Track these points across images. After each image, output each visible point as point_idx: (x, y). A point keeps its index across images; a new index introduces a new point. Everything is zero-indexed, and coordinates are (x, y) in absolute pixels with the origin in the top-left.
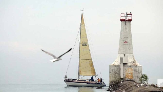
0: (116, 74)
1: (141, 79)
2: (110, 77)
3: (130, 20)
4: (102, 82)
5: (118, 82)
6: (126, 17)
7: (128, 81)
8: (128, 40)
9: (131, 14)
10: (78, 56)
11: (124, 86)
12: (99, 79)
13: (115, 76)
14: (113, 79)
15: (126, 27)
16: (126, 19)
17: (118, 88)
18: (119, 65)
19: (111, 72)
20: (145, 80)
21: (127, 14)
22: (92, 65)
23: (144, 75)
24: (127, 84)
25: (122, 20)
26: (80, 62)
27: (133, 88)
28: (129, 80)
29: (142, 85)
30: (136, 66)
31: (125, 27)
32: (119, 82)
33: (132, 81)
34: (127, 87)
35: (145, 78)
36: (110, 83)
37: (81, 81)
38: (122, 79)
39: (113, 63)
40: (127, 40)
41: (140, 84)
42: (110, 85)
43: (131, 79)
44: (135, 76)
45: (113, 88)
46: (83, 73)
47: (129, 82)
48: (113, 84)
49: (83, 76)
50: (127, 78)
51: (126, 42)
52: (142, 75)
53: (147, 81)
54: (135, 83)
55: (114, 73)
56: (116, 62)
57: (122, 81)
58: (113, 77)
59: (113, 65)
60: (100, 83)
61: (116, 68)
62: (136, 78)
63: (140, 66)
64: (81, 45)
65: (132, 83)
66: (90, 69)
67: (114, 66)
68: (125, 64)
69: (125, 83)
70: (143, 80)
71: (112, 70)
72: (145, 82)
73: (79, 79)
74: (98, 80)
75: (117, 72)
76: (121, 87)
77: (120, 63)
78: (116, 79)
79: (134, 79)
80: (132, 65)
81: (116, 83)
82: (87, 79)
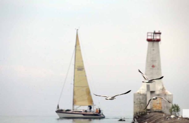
0: (142, 105)
1: (171, 110)
2: (134, 107)
3: (158, 40)
4: (101, 113)
5: (143, 113)
6: (154, 36)
7: (155, 112)
8: (156, 64)
9: (160, 33)
10: (73, 83)
11: (151, 118)
12: (97, 109)
13: (141, 107)
14: (138, 110)
15: (154, 48)
16: (154, 38)
17: (144, 121)
18: (145, 93)
19: (136, 101)
20: (176, 111)
21: (155, 33)
22: (89, 93)
23: (175, 105)
24: (155, 116)
25: (149, 40)
26: (75, 90)
27: (163, 121)
28: (157, 111)
29: (172, 116)
30: (165, 95)
31: (152, 49)
32: (145, 114)
33: (161, 112)
34: (155, 119)
35: (176, 108)
36: (135, 114)
37: (76, 112)
38: (149, 110)
39: (138, 91)
40: (154, 64)
41: (170, 115)
42: (135, 117)
43: (160, 110)
44: (164, 107)
45: (138, 121)
46: (78, 103)
47: (157, 113)
48: (138, 116)
49: (78, 106)
50: (155, 109)
51: (153, 66)
52: (173, 105)
53: (178, 112)
54: (164, 115)
55: (139, 103)
56: (141, 90)
57: (149, 113)
58: (138, 107)
59: (138, 93)
60: (99, 114)
61: (141, 97)
62: (166, 109)
63: (170, 95)
64: (76, 70)
65: (161, 114)
66: (86, 97)
67: (139, 95)
68: (152, 92)
69: (152, 114)
70: (174, 111)
71: (137, 99)
72: (176, 113)
73: (73, 110)
74: (95, 111)
75: (142, 101)
76: (148, 120)
77: (146, 90)
78: (142, 110)
79: (163, 110)
80: (161, 93)
81: (142, 115)
82: (83, 110)
